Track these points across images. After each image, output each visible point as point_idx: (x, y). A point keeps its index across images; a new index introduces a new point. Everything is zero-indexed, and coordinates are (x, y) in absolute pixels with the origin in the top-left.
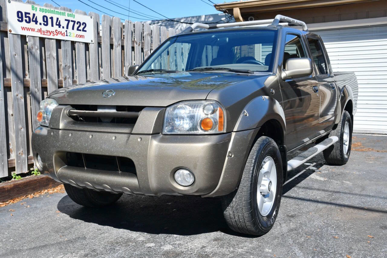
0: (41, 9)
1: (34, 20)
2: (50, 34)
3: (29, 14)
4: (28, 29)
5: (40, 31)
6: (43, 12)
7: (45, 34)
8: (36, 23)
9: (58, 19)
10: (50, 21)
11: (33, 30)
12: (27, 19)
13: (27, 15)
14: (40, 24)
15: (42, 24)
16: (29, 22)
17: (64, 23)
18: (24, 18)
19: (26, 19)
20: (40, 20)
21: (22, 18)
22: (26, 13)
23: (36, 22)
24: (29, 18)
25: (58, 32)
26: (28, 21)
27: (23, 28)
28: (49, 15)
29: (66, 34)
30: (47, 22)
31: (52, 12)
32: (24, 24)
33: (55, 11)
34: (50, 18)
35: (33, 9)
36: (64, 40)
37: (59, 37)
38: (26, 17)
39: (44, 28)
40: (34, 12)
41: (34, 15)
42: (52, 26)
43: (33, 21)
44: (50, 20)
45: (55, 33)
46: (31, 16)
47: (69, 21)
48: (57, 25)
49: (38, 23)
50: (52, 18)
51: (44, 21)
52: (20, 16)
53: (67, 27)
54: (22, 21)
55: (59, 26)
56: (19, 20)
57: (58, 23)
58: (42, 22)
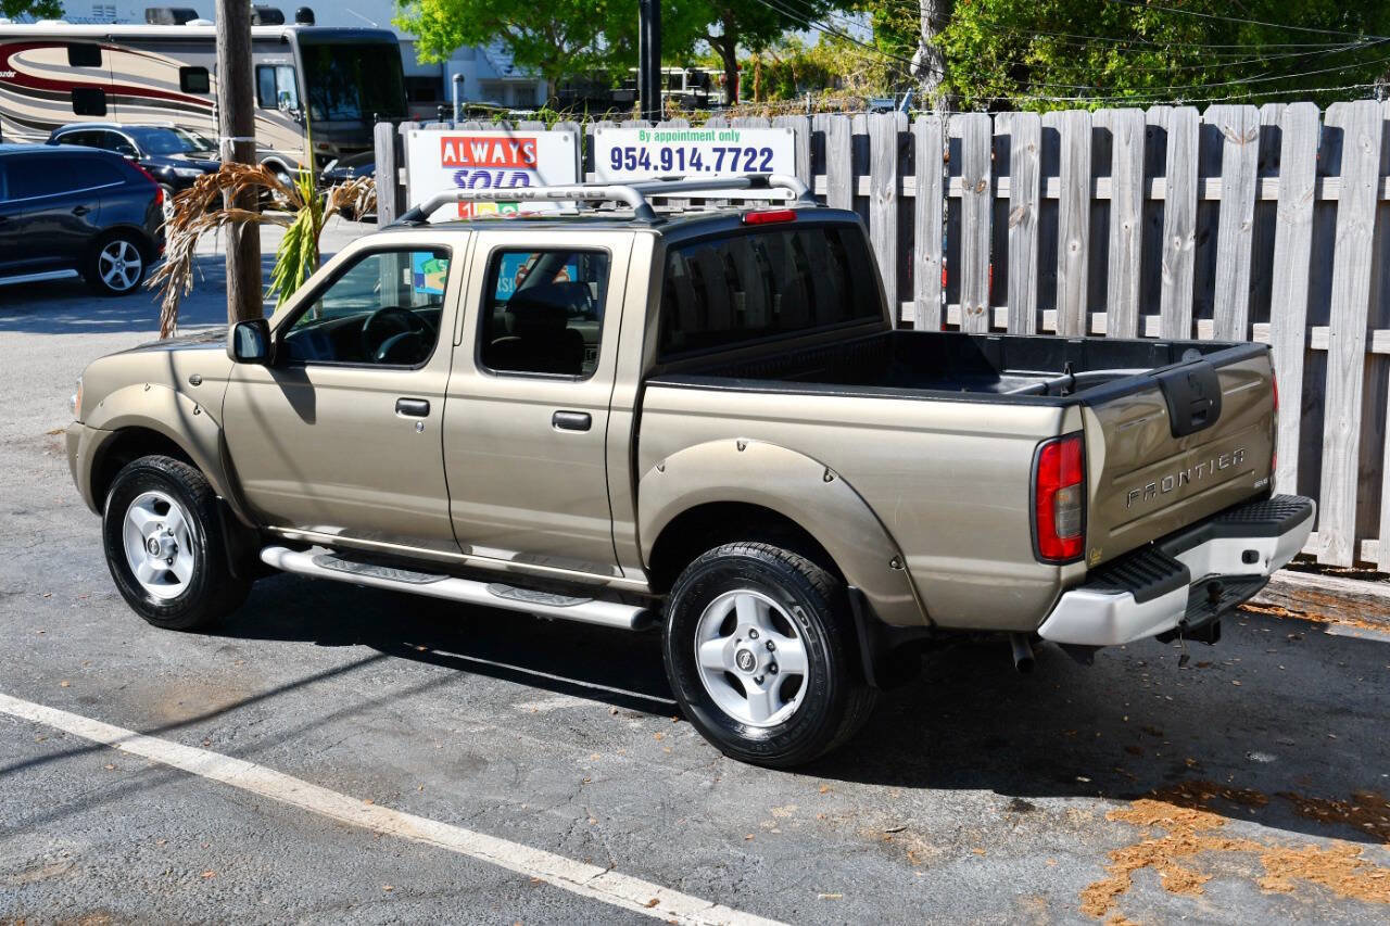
0: (659, 136)
1: (643, 160)
3: (634, 149)
6: (662, 141)
8: (647, 168)
9: (695, 150)
10: (676, 157)
12: (630, 162)
13: (631, 153)
14: (655, 168)
15: (660, 168)
16: (633, 167)
17: (709, 159)
18: (624, 161)
19: (627, 161)
20: (655, 160)
21: (620, 161)
22: (628, 150)
23: (647, 165)
24: (634, 158)
26: (631, 165)
28: (674, 146)
30: (670, 161)
31: (683, 137)
32: (624, 173)
33: (688, 133)
34: (677, 152)
35: (642, 136)
38: (628, 157)
40: (644, 144)
41: (643, 150)
42: (682, 168)
43: (641, 164)
44: (678, 155)
46: (637, 154)
47: (722, 151)
48: (692, 164)
49: (651, 168)
50: (681, 151)
51: (663, 160)
52: (617, 157)
53: (718, 168)
54: (619, 168)
55: (698, 165)
56: (614, 167)
57: (695, 161)
58: (660, 164)
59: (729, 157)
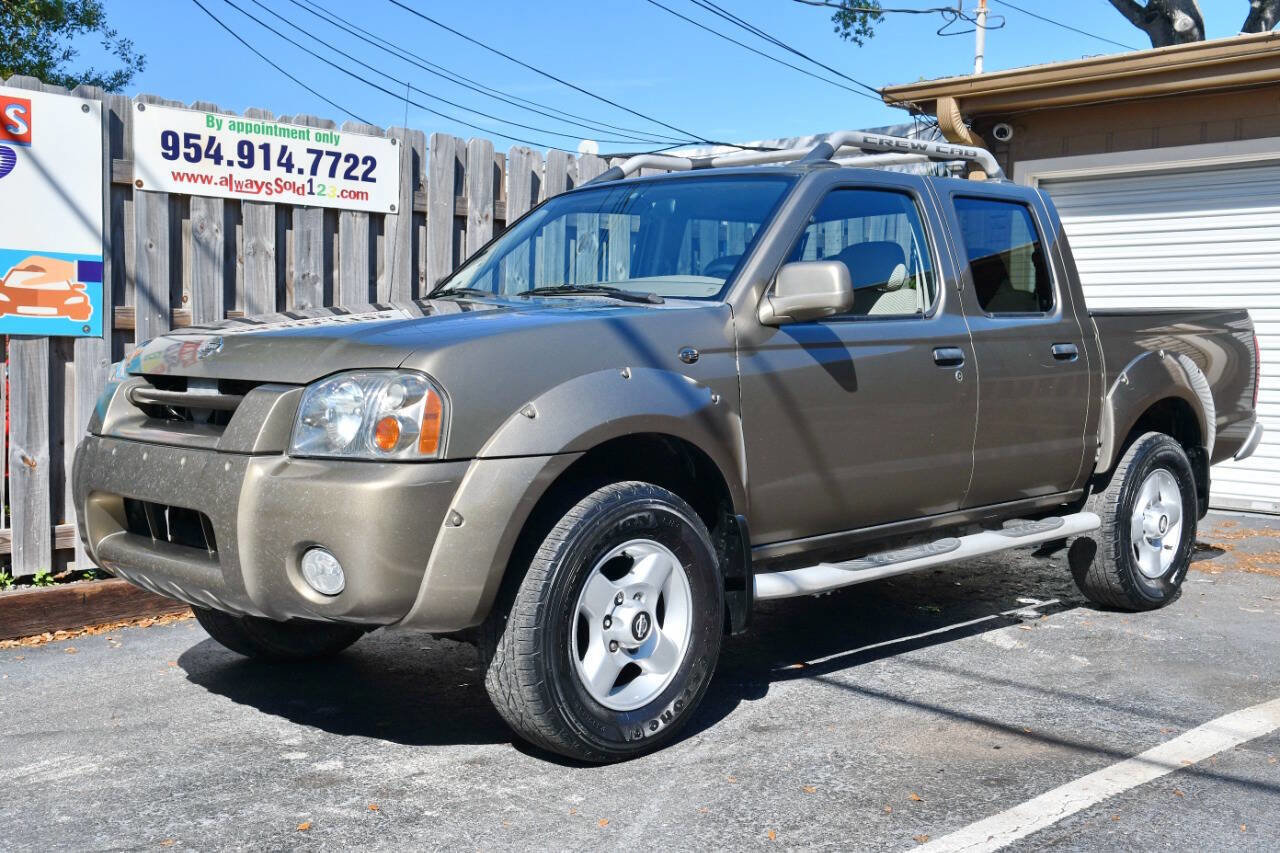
0: (234, 125)
1: (212, 152)
2: (260, 189)
3: (198, 137)
4: (192, 178)
5: (228, 181)
6: (239, 131)
7: (244, 189)
8: (217, 162)
9: (284, 149)
10: (259, 155)
11: (207, 179)
12: (192, 152)
13: (192, 141)
14: (230, 163)
15: (236, 164)
16: (197, 159)
17: (303, 160)
18: (182, 149)
19: (187, 150)
20: (230, 152)
21: (175, 149)
22: (188, 136)
23: (218, 158)
24: (197, 148)
25: (282, 184)
26: (193, 156)
27: (177, 176)
28: (257, 140)
29: (307, 189)
30: (250, 157)
31: (268, 131)
32: (181, 165)
33: (276, 127)
34: (261, 147)
35: (210, 123)
36: (301, 207)
37: (287, 198)
38: (187, 145)
39: (240, 174)
40: (212, 132)
41: (212, 139)
42: (267, 167)
43: (208, 156)
44: (262, 151)
45: (274, 187)
46: (203, 143)
47: (319, 154)
48: (280, 164)
49: (224, 162)
50: (266, 148)
51: (241, 154)
52: (170, 144)
53: (314, 171)
54: (175, 156)
55: (289, 167)
56: (166, 156)
57: (284, 161)
58: (236, 159)
59: (326, 162)
